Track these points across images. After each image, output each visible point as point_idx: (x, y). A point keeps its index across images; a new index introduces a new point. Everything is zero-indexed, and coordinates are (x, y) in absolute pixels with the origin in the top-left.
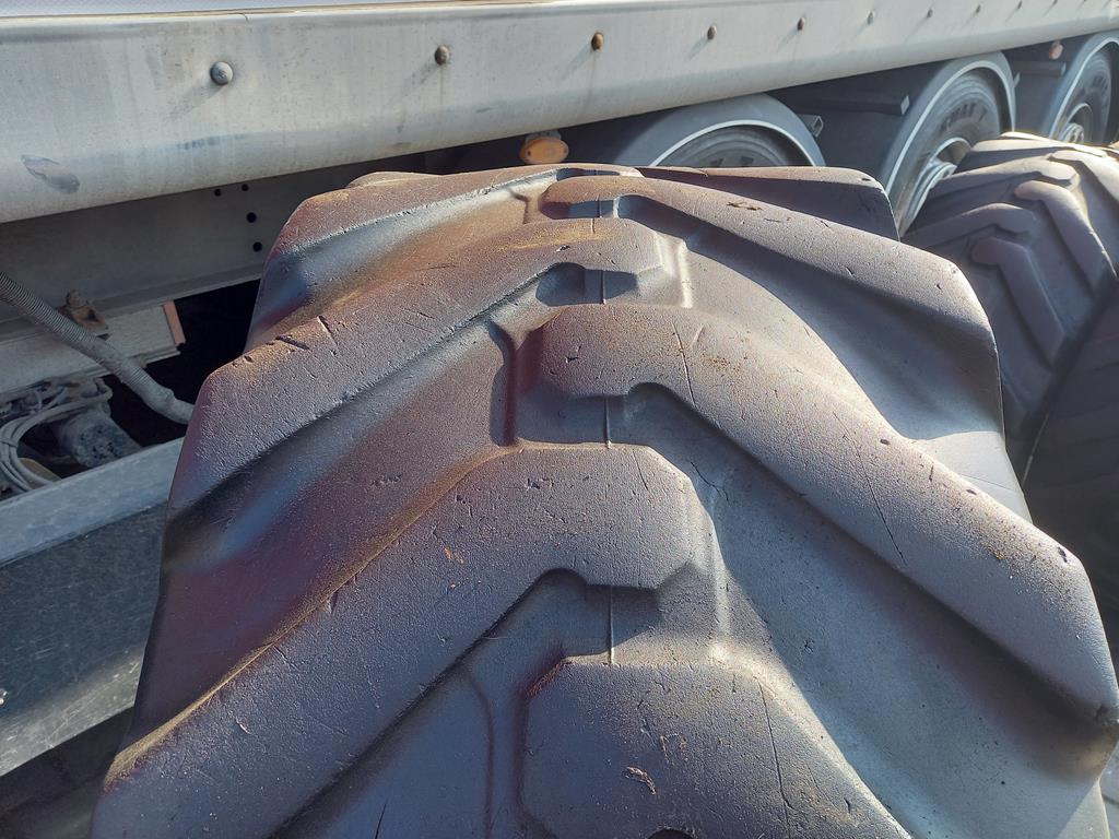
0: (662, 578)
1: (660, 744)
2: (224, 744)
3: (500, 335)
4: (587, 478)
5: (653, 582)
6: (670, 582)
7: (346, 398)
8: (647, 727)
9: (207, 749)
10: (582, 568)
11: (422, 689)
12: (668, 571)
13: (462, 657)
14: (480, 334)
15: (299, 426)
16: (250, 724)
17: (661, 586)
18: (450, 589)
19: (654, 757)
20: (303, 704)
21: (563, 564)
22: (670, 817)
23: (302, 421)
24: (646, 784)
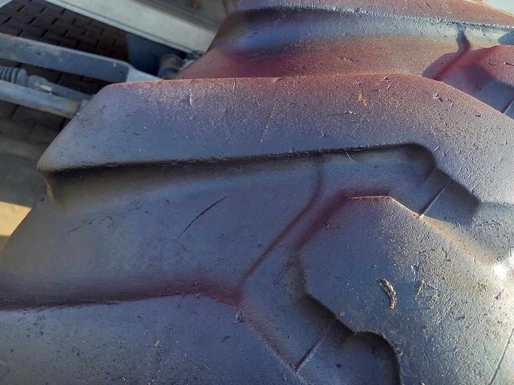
0: (491, 200)
1: (419, 284)
2: (176, 101)
3: (463, 41)
4: (480, 116)
5: (484, 197)
6: (496, 206)
7: (357, 11)
8: (417, 268)
9: (167, 97)
10: (440, 156)
11: (291, 151)
12: (499, 199)
13: (325, 152)
14: (452, 32)
15: (324, 7)
16: (195, 101)
17: (486, 203)
18: (348, 113)
19: (409, 289)
20: (227, 112)
21: (428, 146)
22: (392, 332)
23: (327, 6)
24: (390, 298)
